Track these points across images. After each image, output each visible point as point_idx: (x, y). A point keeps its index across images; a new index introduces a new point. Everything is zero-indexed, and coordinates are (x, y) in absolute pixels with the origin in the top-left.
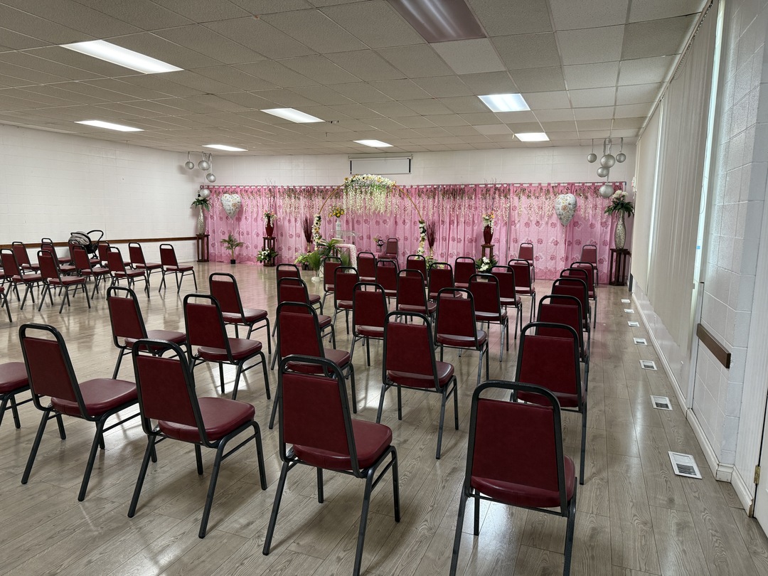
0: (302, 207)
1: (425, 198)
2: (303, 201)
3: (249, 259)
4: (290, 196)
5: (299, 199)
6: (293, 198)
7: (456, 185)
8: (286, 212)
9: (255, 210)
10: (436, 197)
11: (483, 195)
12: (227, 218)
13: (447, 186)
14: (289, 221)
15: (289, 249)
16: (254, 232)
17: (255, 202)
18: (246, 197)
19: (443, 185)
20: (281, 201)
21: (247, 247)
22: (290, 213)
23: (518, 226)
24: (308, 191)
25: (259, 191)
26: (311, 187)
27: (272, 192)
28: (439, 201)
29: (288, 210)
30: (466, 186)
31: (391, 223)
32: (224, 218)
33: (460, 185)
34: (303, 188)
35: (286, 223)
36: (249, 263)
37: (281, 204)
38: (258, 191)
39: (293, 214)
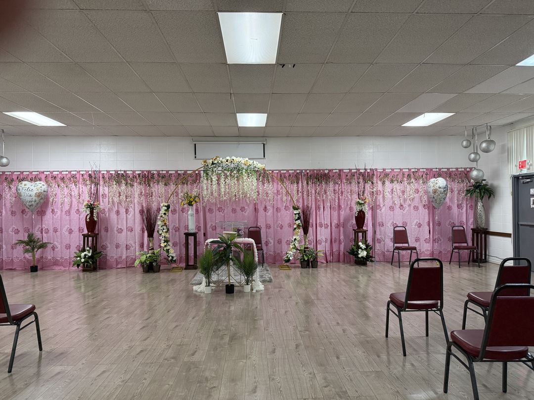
0: (136, 196)
1: (287, 183)
2: (137, 188)
3: (56, 263)
4: (119, 183)
5: (132, 186)
6: (124, 185)
7: (320, 170)
8: (113, 202)
9: (67, 200)
10: (300, 182)
11: (347, 180)
12: (23, 212)
13: (310, 170)
14: (118, 212)
15: (117, 246)
16: (65, 229)
17: (66, 191)
18: (54, 185)
19: (306, 170)
20: (107, 189)
21: (53, 248)
22: (120, 203)
23: (383, 209)
24: (144, 176)
25: (74, 176)
26: (149, 172)
27: (94, 178)
28: (302, 186)
29: (116, 200)
30: (330, 170)
31: (249, 210)
32: (19, 213)
33: (324, 170)
34: (137, 172)
35: (114, 216)
36: (57, 268)
37: (106, 192)
38: (73, 178)
39: (123, 204)
